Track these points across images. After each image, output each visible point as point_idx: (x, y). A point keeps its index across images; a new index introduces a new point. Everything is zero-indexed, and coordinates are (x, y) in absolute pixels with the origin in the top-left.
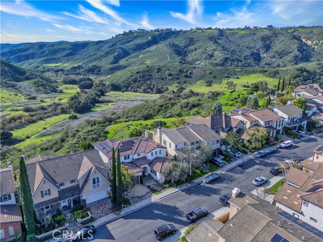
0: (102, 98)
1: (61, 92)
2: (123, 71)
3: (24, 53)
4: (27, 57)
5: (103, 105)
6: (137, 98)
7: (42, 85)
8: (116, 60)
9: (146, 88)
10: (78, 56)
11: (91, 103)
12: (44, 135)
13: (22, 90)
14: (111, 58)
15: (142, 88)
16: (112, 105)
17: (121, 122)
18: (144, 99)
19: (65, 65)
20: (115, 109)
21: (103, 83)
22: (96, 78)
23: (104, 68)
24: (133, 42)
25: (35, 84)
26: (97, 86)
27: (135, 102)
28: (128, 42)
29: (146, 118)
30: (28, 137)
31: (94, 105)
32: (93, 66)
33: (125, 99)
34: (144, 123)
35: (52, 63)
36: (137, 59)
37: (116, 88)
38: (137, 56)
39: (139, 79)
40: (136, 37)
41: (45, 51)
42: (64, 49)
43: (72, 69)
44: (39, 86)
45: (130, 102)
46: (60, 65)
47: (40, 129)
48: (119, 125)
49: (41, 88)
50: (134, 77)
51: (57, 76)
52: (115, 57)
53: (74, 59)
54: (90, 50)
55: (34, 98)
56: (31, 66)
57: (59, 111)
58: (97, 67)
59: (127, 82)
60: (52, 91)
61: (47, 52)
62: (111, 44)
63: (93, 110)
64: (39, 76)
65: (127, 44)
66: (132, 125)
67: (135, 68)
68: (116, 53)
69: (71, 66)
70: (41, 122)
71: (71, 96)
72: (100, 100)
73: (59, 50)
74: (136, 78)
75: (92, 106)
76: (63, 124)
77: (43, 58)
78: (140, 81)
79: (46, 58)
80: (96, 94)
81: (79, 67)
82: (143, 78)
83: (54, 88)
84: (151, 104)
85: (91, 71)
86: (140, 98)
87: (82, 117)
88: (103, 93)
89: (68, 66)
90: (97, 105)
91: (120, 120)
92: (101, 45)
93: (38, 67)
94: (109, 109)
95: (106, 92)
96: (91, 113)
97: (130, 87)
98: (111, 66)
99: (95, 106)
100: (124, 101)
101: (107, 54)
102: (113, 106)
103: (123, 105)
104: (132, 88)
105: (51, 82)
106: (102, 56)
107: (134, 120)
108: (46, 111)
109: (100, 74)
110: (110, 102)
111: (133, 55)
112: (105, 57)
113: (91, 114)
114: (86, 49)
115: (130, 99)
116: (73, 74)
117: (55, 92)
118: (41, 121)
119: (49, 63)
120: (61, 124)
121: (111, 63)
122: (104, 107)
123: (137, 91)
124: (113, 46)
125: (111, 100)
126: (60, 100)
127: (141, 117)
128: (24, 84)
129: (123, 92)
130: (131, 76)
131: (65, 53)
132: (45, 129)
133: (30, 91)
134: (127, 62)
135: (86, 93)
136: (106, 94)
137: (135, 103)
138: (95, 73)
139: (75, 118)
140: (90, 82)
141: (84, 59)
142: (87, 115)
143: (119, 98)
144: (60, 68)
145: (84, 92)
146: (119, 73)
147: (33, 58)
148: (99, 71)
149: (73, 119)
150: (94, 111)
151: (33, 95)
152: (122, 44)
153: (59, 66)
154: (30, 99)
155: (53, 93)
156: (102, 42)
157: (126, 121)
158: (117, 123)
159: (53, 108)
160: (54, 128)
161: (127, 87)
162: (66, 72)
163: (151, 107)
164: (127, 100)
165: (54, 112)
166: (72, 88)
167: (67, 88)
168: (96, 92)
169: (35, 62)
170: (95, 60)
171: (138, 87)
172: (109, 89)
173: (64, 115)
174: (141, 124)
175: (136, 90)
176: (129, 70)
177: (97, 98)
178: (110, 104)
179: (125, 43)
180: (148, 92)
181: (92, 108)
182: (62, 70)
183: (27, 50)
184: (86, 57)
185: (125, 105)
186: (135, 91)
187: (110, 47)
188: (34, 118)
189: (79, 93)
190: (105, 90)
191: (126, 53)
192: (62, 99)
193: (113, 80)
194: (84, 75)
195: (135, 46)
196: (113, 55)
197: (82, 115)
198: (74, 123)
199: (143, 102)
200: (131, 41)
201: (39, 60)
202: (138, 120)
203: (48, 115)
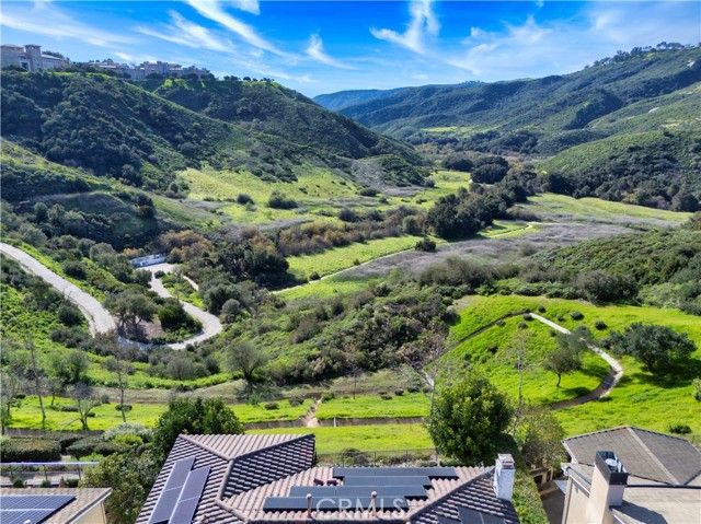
0: (515, 209)
1: (431, 185)
2: (592, 145)
3: (393, 106)
4: (397, 114)
5: (510, 226)
6: (613, 215)
7: (396, 168)
8: (584, 118)
9: (649, 191)
10: (494, 111)
11: (483, 217)
12: (346, 279)
13: (357, 176)
14: (570, 114)
15: (639, 190)
16: (535, 227)
17: (508, 292)
18: (635, 221)
19: (464, 130)
20: (537, 241)
21: (531, 171)
22: (521, 161)
23: (546, 138)
24: (637, 76)
25: (383, 165)
26: (515, 178)
27: (603, 226)
28: (625, 76)
29: (607, 295)
30: (316, 277)
31: (489, 223)
32: (522, 133)
33: (577, 215)
34: (593, 313)
35: (439, 126)
36: (642, 117)
37: (560, 185)
38: (641, 110)
39: (631, 168)
40: (651, 63)
41: (431, 102)
42: (469, 97)
43: (473, 139)
44: (390, 170)
45: (588, 225)
46: (451, 130)
47: (347, 263)
48: (499, 299)
49: (393, 173)
50: (619, 160)
51: (438, 153)
52: (580, 114)
53: (485, 117)
54: (525, 98)
55: (372, 194)
56: (399, 131)
57: (404, 226)
58: (530, 135)
59: (595, 172)
60: (415, 182)
61: (435, 104)
62: (578, 82)
63: (483, 234)
64: (401, 149)
65: (621, 82)
66: (542, 310)
67: (627, 138)
68: (586, 104)
69: (474, 133)
70: (358, 247)
71: (443, 195)
72: (508, 211)
73: (457, 99)
74: (625, 164)
75: (483, 223)
76: (395, 260)
77: (424, 116)
78: (633, 173)
79: (430, 115)
80: (504, 197)
81: (491, 136)
82: (644, 164)
83: (418, 176)
84: (653, 241)
85: (514, 144)
86: (621, 218)
87: (448, 249)
88: (521, 196)
89: (466, 131)
90: (496, 222)
91: (513, 283)
92: (553, 85)
93: (411, 133)
94: (523, 237)
95: (533, 194)
96: (472, 241)
97: (601, 187)
98: (562, 134)
99: (491, 224)
100: (572, 220)
101: (563, 104)
102: (538, 231)
103: (565, 231)
104: (607, 189)
105: (420, 164)
106: (549, 111)
107: (557, 295)
108: (379, 224)
109: (534, 151)
110: (532, 218)
111: (631, 106)
112: (556, 112)
113: (473, 244)
114: (515, 97)
115: (591, 218)
116: (472, 149)
117: (418, 184)
118: (359, 245)
119: (434, 126)
120: (393, 258)
121: (568, 127)
122: (511, 230)
123: (619, 199)
124: (581, 87)
125: (537, 214)
126: (421, 202)
127: (587, 287)
128: (366, 163)
129: (578, 197)
130: (611, 158)
131: (470, 104)
132: (357, 263)
133: (371, 179)
134: (611, 125)
135: (482, 190)
136: (529, 198)
137: (604, 231)
138: (522, 148)
139: (430, 248)
140: (499, 167)
141: (506, 118)
142: (461, 246)
143: (560, 212)
144: (451, 136)
145: (478, 189)
146: (579, 150)
147: (406, 116)
148: (534, 144)
149: (425, 250)
150: (484, 238)
151: (374, 187)
152: (606, 83)
153: (450, 132)
154: (364, 194)
155: (414, 187)
156: (557, 78)
157: (527, 293)
158: (496, 291)
159: (395, 219)
160: (375, 264)
161: (593, 187)
162: (459, 145)
163: (650, 252)
164: (581, 220)
165: (392, 228)
166: (457, 179)
167: (446, 179)
168: (506, 191)
169: (407, 124)
170: (531, 119)
171: (626, 187)
172: (541, 188)
173: (411, 237)
174: (579, 317)
175: (616, 194)
176: (610, 143)
177: (501, 206)
178: (531, 225)
179: (615, 80)
180: (654, 205)
181: (480, 228)
182: (454, 141)
183: (401, 99)
184: (510, 113)
185: (571, 231)
186: (612, 199)
187: (574, 90)
188: (349, 236)
189: (464, 190)
190: (530, 188)
191: (612, 104)
192: (425, 201)
193: (560, 167)
194: (495, 153)
195: (642, 87)
196: (578, 108)
197: (448, 244)
198: (422, 262)
199: (628, 230)
200: (632, 74)
201: (416, 119)
202: (573, 297)
203: (378, 232)
